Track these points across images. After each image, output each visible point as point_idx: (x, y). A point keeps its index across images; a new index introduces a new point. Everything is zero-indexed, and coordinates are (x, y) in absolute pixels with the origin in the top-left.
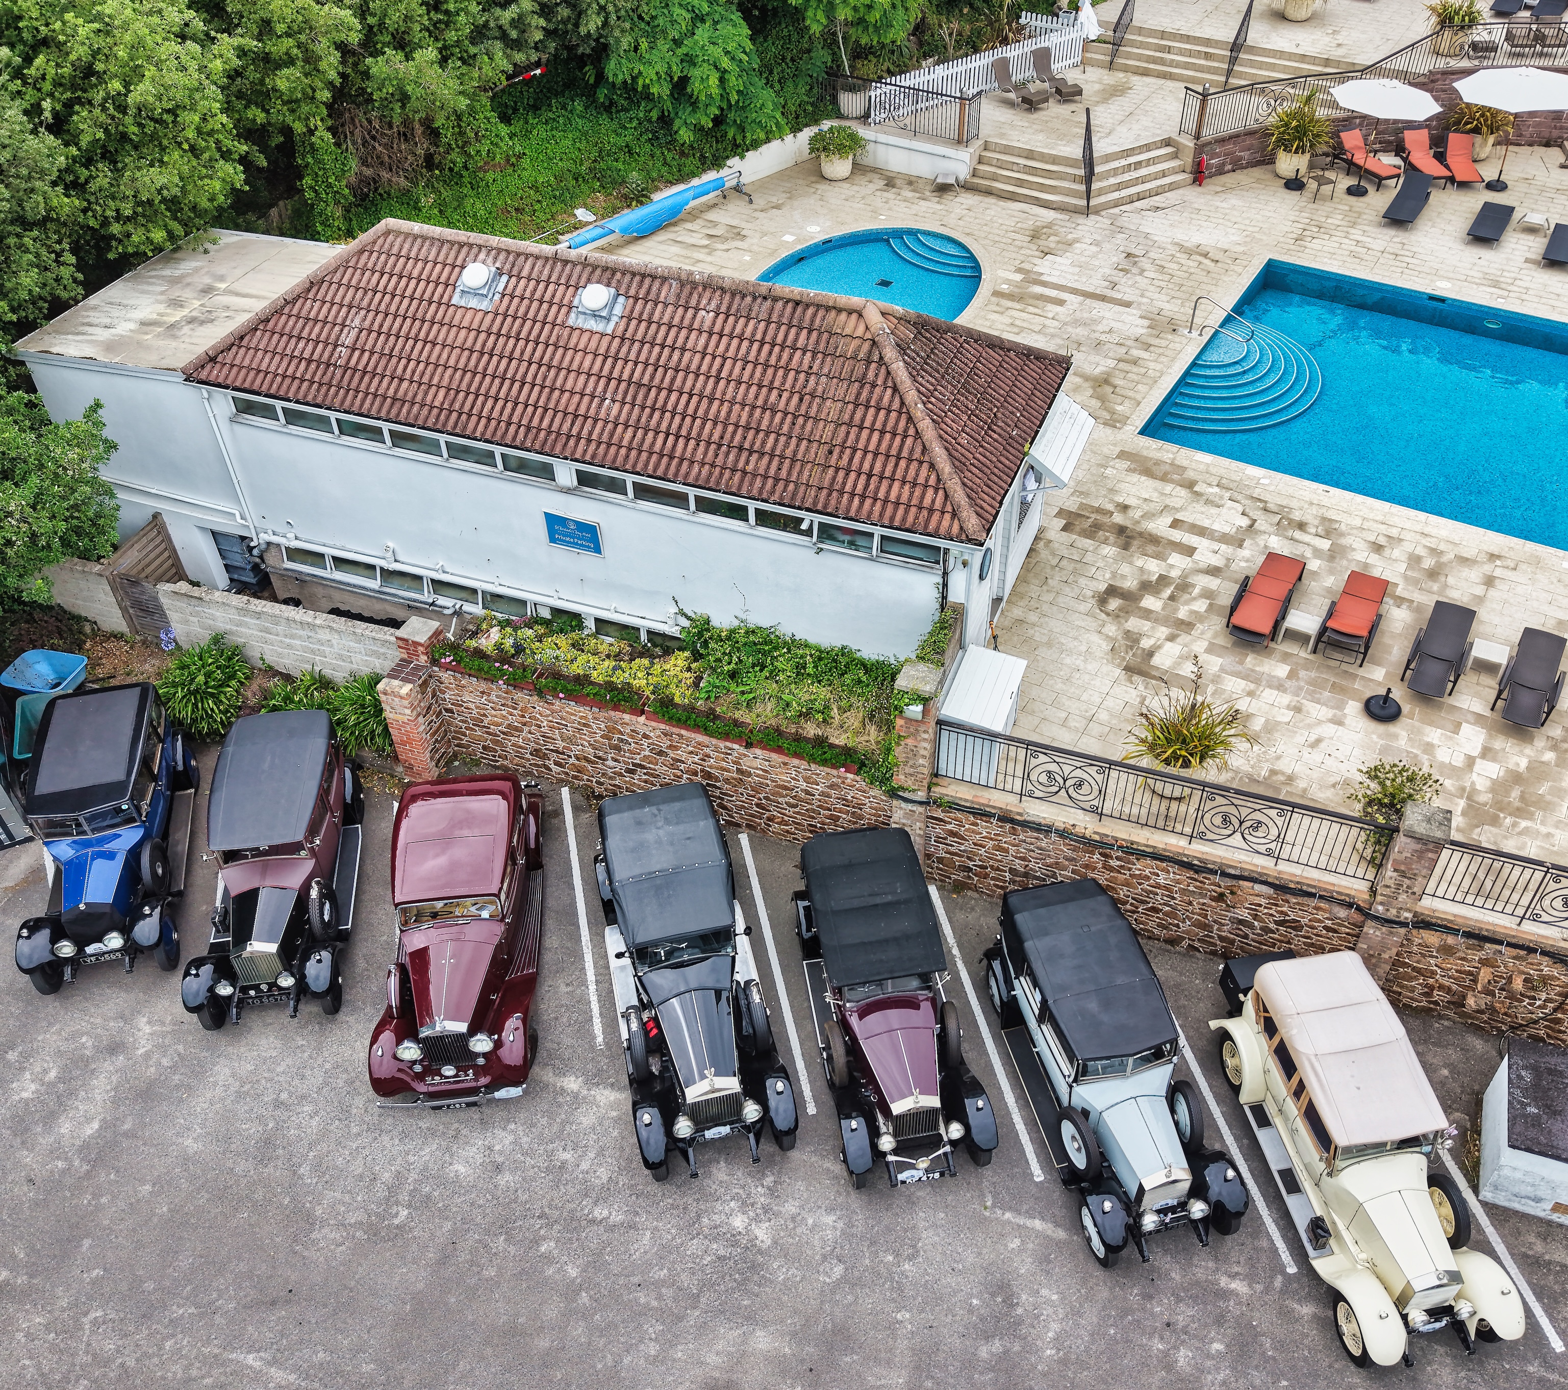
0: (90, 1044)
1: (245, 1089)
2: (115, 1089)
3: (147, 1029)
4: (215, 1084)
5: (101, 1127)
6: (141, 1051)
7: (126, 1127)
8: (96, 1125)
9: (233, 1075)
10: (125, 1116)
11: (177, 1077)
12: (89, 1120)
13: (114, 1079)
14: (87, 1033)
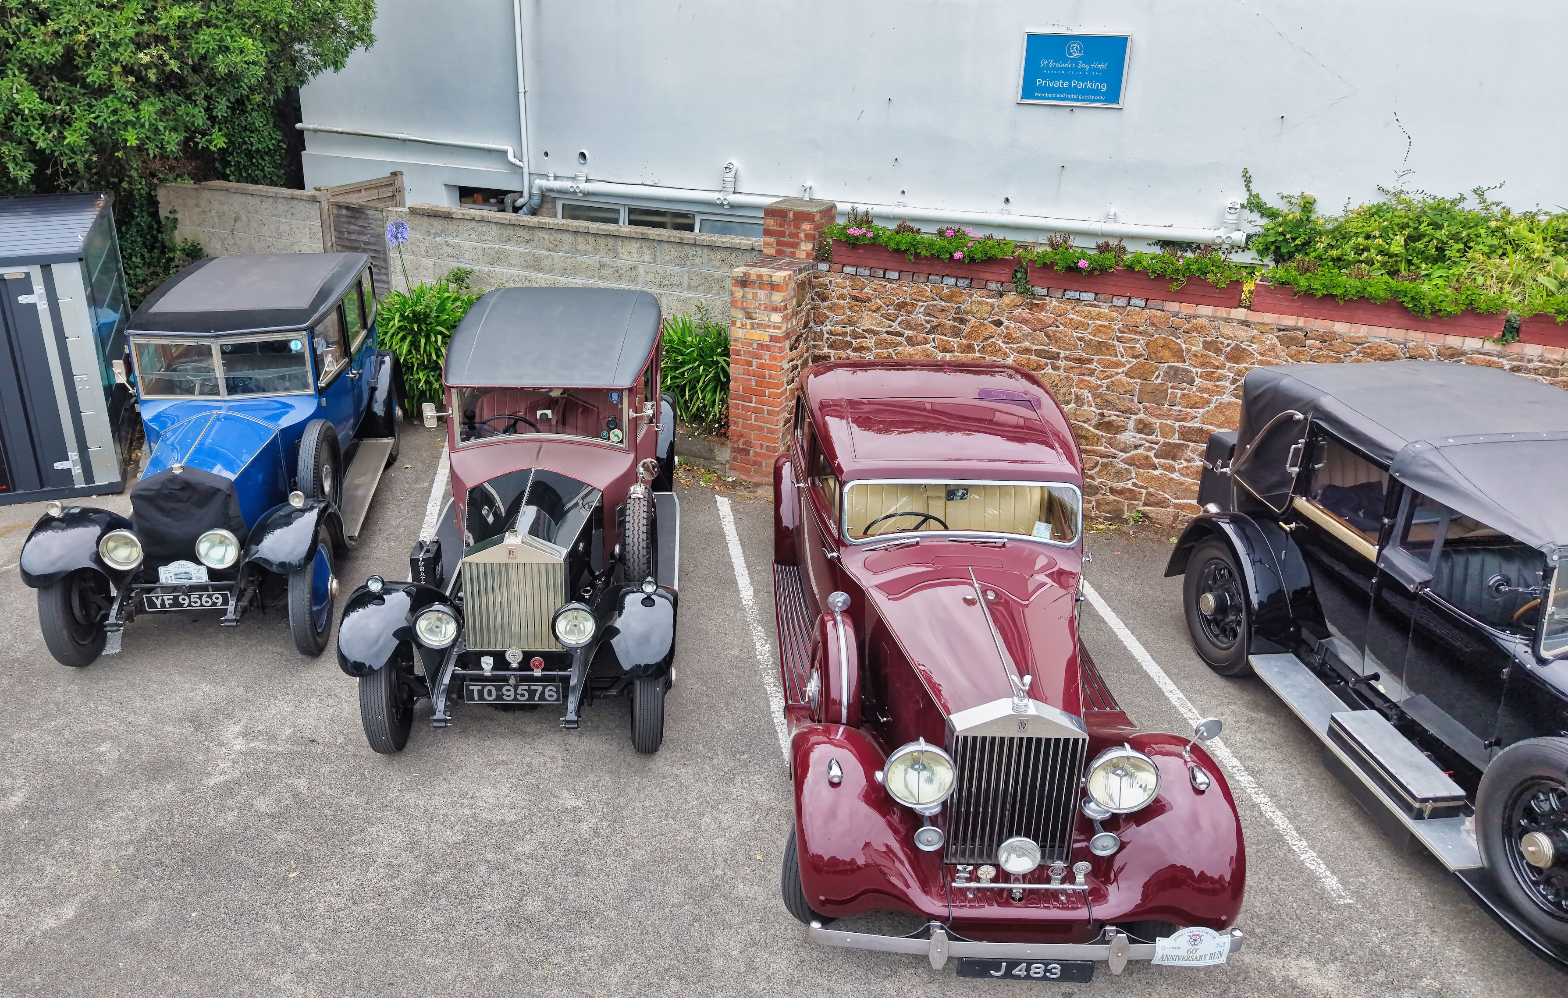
0: (115, 755)
1: (441, 877)
2: (140, 843)
3: (239, 745)
4: (368, 860)
5: (79, 917)
6: (215, 780)
7: (140, 923)
8: (69, 912)
9: (412, 846)
10: (144, 899)
11: (282, 837)
12: (57, 898)
13: (143, 824)
14: (115, 739)
